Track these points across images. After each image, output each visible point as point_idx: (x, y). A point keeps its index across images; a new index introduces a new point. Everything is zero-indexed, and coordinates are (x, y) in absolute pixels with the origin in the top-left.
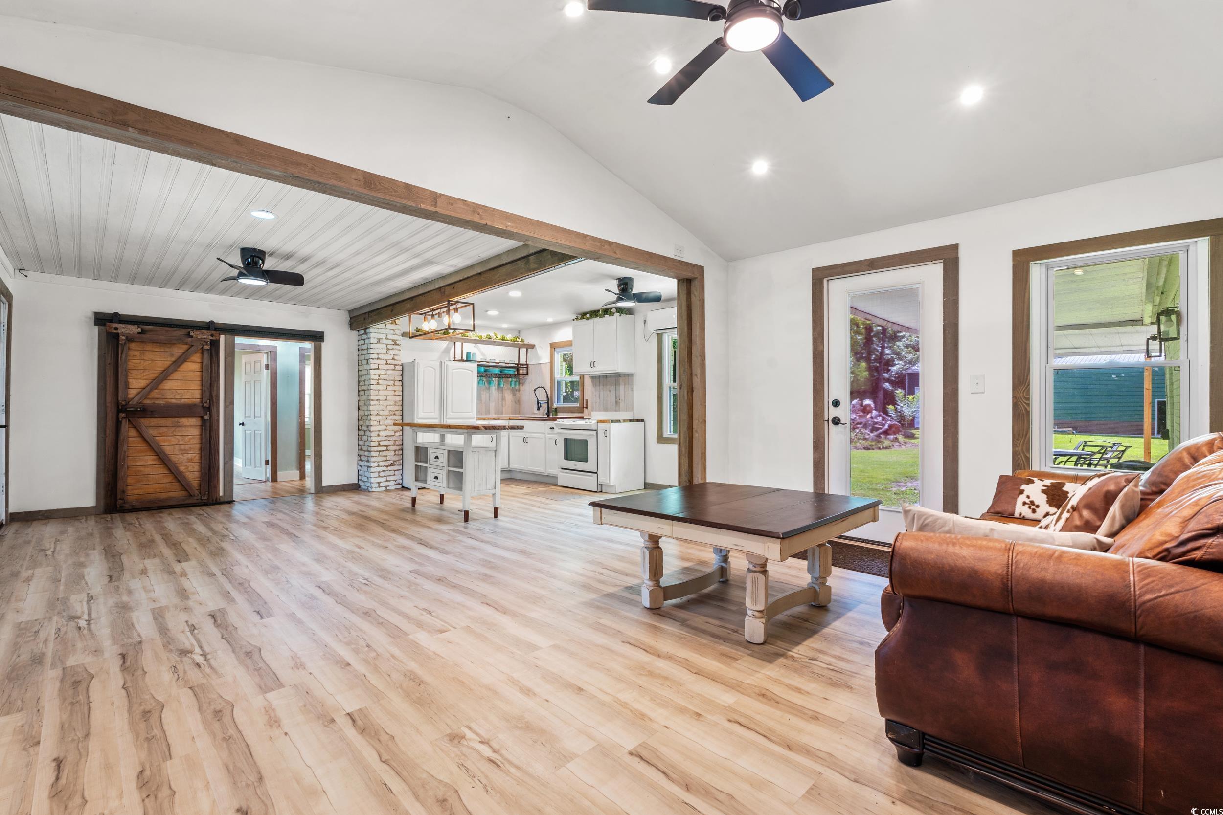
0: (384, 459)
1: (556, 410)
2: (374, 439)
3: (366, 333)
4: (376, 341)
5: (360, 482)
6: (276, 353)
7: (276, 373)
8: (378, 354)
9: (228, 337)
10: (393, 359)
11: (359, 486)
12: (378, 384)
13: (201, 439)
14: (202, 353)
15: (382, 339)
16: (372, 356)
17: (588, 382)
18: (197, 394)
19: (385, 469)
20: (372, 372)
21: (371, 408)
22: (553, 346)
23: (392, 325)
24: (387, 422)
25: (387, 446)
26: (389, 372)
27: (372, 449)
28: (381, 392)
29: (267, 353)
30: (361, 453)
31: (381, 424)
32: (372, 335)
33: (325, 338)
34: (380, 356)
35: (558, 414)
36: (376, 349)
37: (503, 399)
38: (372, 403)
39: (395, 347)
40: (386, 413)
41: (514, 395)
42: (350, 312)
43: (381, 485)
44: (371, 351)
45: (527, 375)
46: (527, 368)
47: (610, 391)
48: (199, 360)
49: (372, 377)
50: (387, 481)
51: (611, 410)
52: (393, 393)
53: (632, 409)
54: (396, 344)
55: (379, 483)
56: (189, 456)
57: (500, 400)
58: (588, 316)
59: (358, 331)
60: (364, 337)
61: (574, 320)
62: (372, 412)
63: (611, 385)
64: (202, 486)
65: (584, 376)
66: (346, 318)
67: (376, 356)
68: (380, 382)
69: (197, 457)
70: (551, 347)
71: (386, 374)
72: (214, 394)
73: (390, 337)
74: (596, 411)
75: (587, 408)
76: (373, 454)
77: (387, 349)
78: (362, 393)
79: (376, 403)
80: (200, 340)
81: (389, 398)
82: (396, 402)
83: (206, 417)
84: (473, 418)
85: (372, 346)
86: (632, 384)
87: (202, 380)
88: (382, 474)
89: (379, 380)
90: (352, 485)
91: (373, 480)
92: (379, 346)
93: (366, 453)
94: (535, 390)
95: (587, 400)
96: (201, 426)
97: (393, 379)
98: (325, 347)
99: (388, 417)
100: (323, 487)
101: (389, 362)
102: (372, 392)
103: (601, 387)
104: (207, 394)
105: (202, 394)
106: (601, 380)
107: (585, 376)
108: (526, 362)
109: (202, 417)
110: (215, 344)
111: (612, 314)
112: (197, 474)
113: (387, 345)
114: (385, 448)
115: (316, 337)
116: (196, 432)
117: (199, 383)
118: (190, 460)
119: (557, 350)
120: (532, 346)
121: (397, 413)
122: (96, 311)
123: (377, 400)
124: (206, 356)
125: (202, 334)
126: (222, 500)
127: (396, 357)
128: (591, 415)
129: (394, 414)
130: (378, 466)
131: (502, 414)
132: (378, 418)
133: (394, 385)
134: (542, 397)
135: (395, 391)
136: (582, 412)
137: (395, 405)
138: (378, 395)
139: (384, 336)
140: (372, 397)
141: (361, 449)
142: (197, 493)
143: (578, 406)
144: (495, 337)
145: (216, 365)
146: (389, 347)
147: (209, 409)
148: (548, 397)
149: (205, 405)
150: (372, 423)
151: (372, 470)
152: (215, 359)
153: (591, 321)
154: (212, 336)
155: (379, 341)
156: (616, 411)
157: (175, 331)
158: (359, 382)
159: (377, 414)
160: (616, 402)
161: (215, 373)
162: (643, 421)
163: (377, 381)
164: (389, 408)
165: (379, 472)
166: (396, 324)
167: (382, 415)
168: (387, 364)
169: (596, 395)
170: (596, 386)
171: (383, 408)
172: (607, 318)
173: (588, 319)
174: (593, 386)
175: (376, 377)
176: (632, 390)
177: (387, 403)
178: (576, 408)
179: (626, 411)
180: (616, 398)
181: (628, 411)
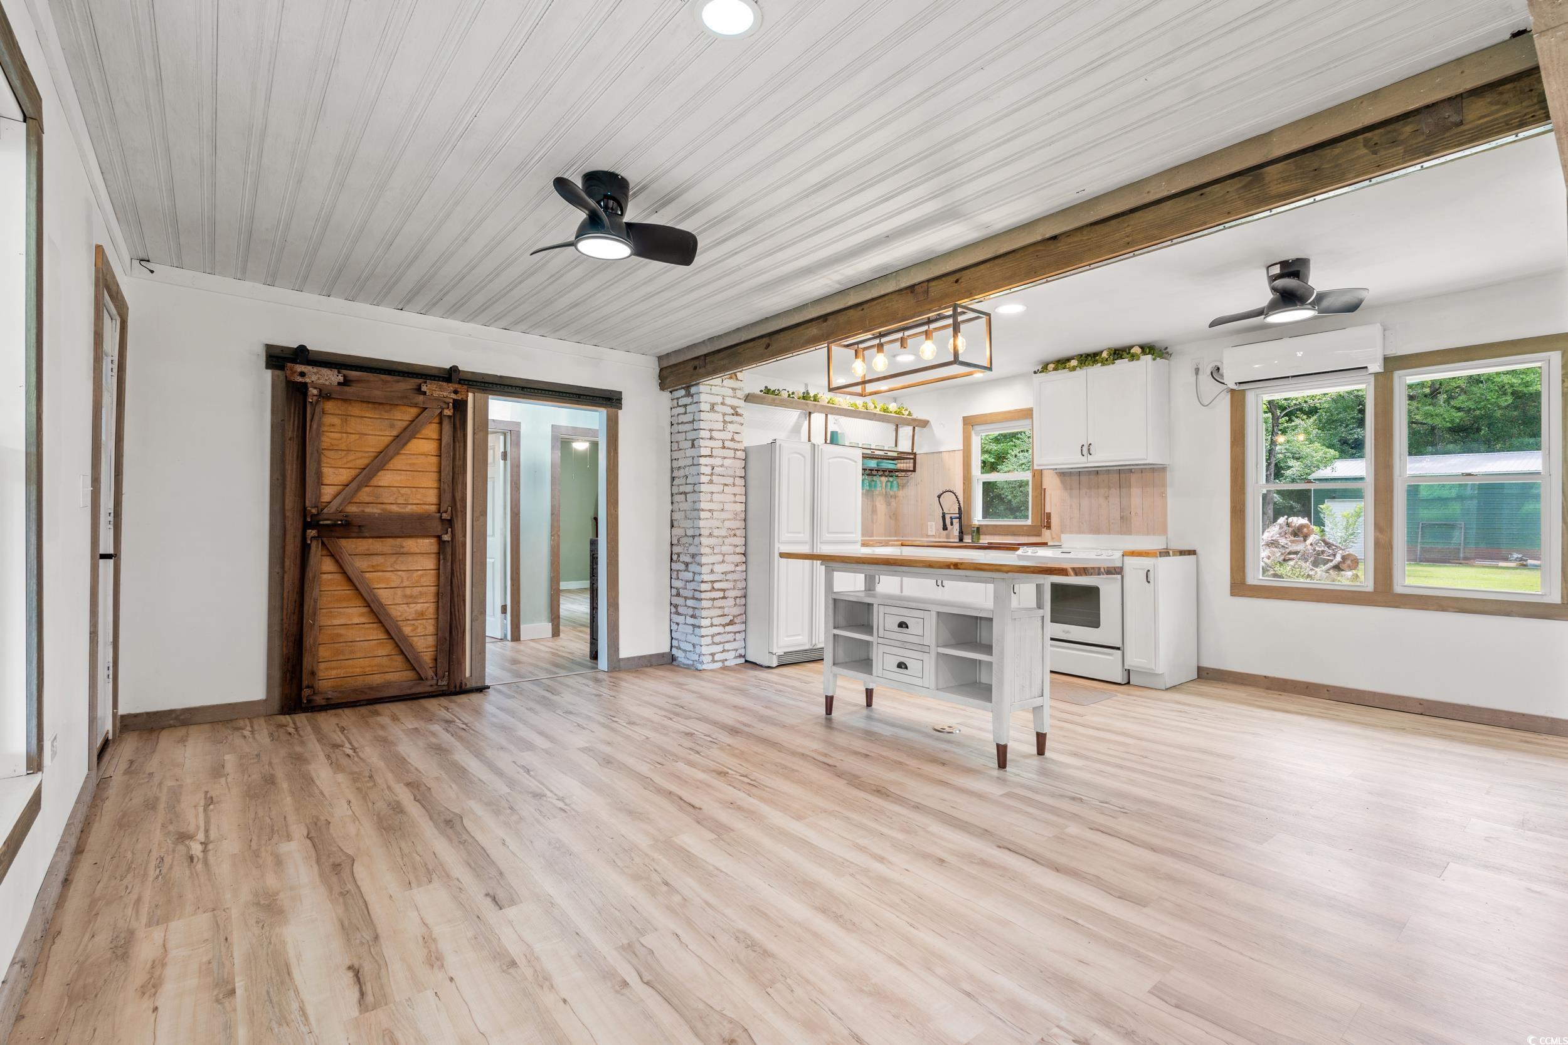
0: (720, 612)
1: (978, 530)
2: (706, 578)
3: (689, 395)
4: (707, 407)
5: (674, 651)
6: (518, 433)
7: (518, 466)
8: (711, 430)
9: (479, 396)
10: (733, 440)
11: (673, 658)
12: (711, 482)
13: (438, 576)
14: (440, 423)
15: (717, 404)
16: (703, 434)
17: (1051, 484)
18: (431, 497)
19: (720, 629)
20: (703, 461)
21: (702, 524)
22: (969, 423)
23: (731, 381)
24: (725, 549)
25: (724, 590)
26: (727, 462)
27: (703, 595)
28: (715, 497)
29: (505, 434)
30: (679, 601)
31: (715, 551)
32: (703, 397)
33: (624, 402)
34: (715, 434)
35: (981, 537)
36: (709, 421)
37: (874, 511)
38: (703, 515)
39: (735, 418)
40: (723, 532)
41: (889, 504)
42: (660, 358)
43: (717, 657)
44: (702, 425)
45: (914, 471)
46: (914, 459)
47: (1107, 497)
48: (435, 436)
49: (703, 470)
50: (724, 651)
51: (1109, 532)
52: (732, 498)
53: (1163, 530)
54: (737, 414)
55: (713, 655)
56: (419, 607)
57: (870, 513)
58: (1074, 363)
59: (671, 392)
60: (687, 400)
61: (1035, 373)
62: (703, 532)
63: (1109, 488)
64: (438, 660)
65: (1042, 470)
66: (652, 369)
67: (708, 434)
68: (714, 477)
69: (430, 609)
70: (964, 424)
71: (722, 466)
72: (458, 496)
73: (728, 401)
74: (1071, 532)
75: (1049, 527)
76: (705, 604)
77: (725, 422)
78: (677, 498)
79: (708, 514)
80: (437, 399)
81: (726, 507)
82: (736, 514)
83: (446, 538)
84: (855, 542)
85: (703, 416)
86: (1163, 485)
87: (440, 472)
88: (717, 639)
89: (712, 474)
90: (662, 655)
91: (705, 650)
92: (712, 416)
93: (690, 603)
94: (939, 497)
95: (1049, 515)
96: (439, 553)
97: (732, 473)
99: (727, 541)
100: (619, 660)
101: (727, 444)
102: (703, 497)
103: (1084, 491)
104: (447, 497)
105: (440, 497)
106: (1083, 478)
107: (1045, 472)
108: (913, 450)
109: (439, 537)
110: (460, 407)
111: (1132, 357)
112: (431, 640)
113: (724, 415)
114: (721, 594)
115: (609, 400)
116: (430, 563)
117: (435, 476)
118: (421, 615)
119: (978, 428)
120: (924, 424)
121: (738, 533)
122: (268, 343)
123: (710, 511)
124: (447, 427)
125: (441, 388)
126: (468, 686)
127: (737, 437)
128: (1060, 540)
129: (735, 535)
130: (712, 625)
132: (711, 541)
133: (734, 485)
134: (951, 508)
135: (735, 495)
136: (1039, 535)
137: (735, 519)
138: (711, 501)
139: (719, 400)
140: (703, 505)
141: (678, 595)
142: (431, 673)
143: (1029, 522)
145: (462, 444)
146: (728, 418)
147: (449, 523)
148: (960, 509)
149: (445, 516)
150: (703, 550)
151: (703, 631)
152: (459, 434)
153: (1081, 373)
154: (456, 392)
155: (712, 409)
156: (1121, 533)
157: (398, 382)
158: (673, 479)
159: (711, 535)
160: (1122, 518)
161: (460, 459)
162: (1192, 552)
163: (709, 477)
164: (728, 524)
165: (713, 636)
166: (737, 379)
167: (717, 537)
168: (724, 447)
169: (1071, 506)
170: (1071, 489)
171: (719, 524)
172: (1123, 364)
173: (1074, 369)
174: (1066, 488)
175: (708, 470)
176: (1163, 495)
177: (724, 515)
178: (1025, 528)
179: (1148, 534)
180: (1122, 510)
181: (1154, 534)
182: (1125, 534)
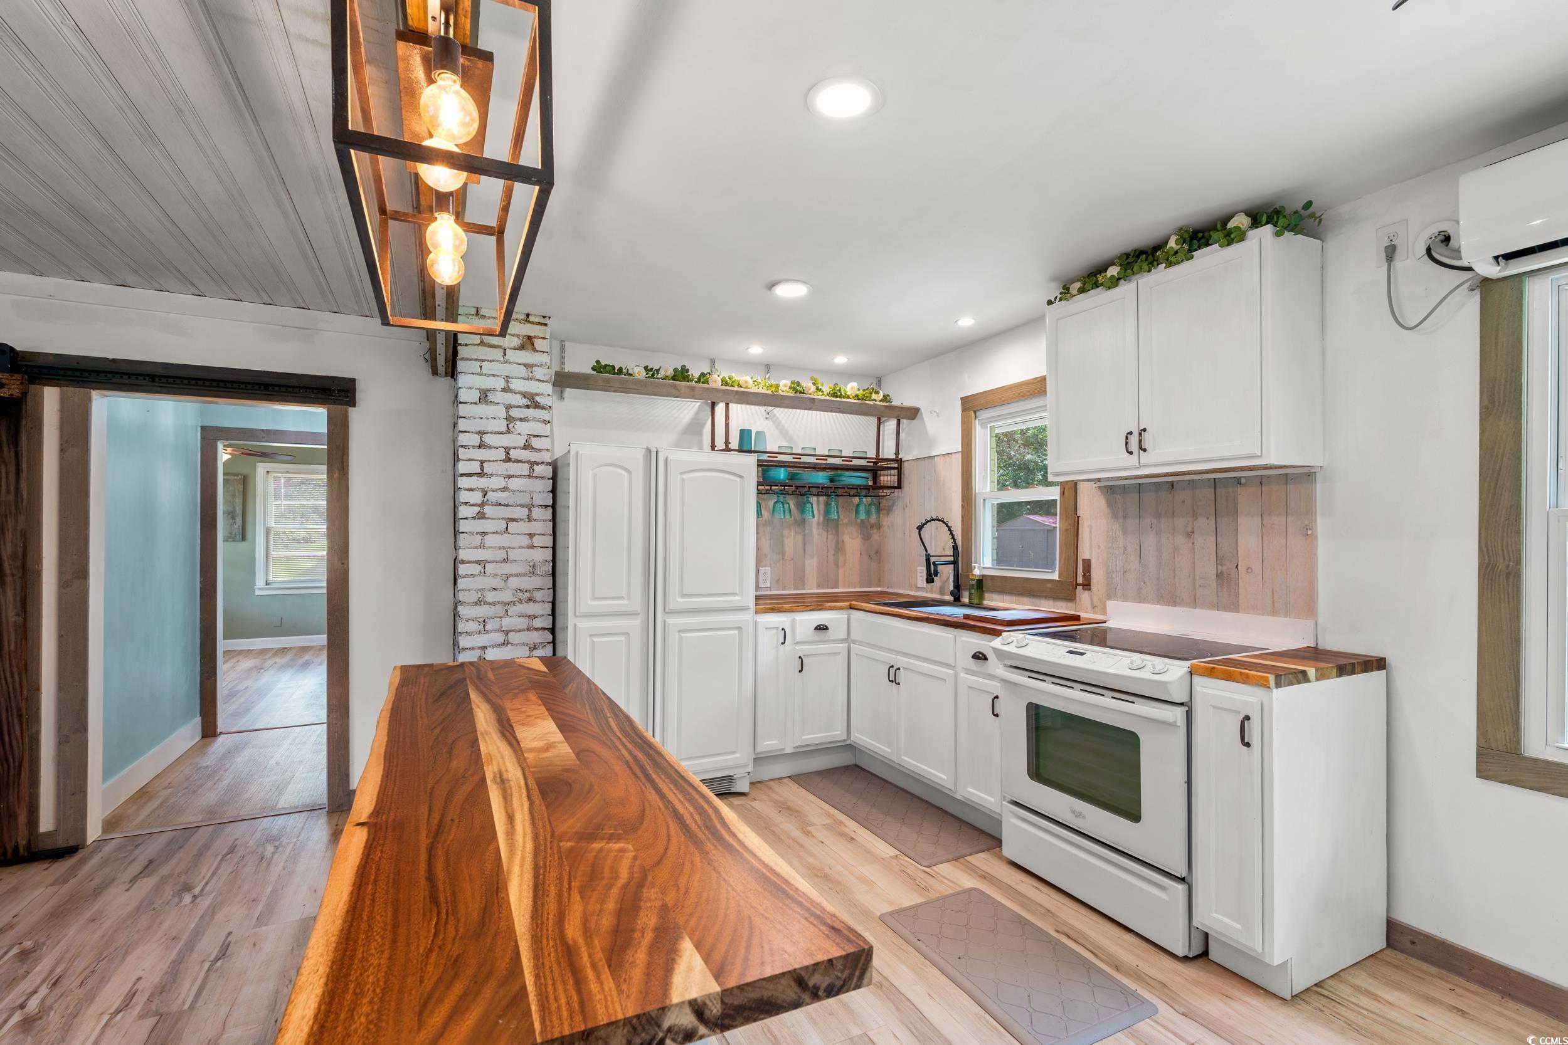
1: (981, 585)
4: (474, 396)
8: (481, 433)
9: (69, 391)
10: (527, 447)
12: (481, 516)
15: (494, 390)
16: (468, 439)
17: (1091, 504)
21: (462, 583)
22: (971, 406)
23: (523, 352)
24: (507, 623)
26: (514, 484)
28: (490, 540)
31: (488, 627)
32: (464, 380)
33: (359, 396)
34: (487, 439)
35: (987, 595)
36: (474, 416)
37: (839, 548)
39: (532, 413)
40: (507, 596)
41: (866, 537)
44: (465, 425)
45: (899, 487)
46: (899, 470)
47: (1189, 535)
51: (1194, 603)
52: (526, 541)
53: (1309, 608)
54: (537, 406)
57: (832, 551)
58: (1113, 271)
61: (1050, 303)
62: (464, 596)
63: (1195, 516)
65: (1075, 484)
67: (475, 440)
68: (488, 509)
70: (964, 410)
71: (504, 489)
73: (517, 385)
74: (1125, 598)
75: (1087, 585)
77: (510, 419)
79: (476, 569)
81: (513, 555)
82: (534, 566)
84: (744, 609)
85: (465, 410)
86: (1309, 511)
89: (483, 504)
92: (483, 409)
94: (920, 528)
95: (1087, 564)
97: (526, 500)
98: (357, 417)
99: (512, 610)
101: (514, 454)
103: (1147, 521)
107: (1081, 486)
108: (897, 453)
110: (7, 409)
111: (1231, 237)
113: (509, 407)
115: (332, 393)
119: (984, 415)
120: (913, 413)
121: (538, 595)
123: (478, 562)
127: (535, 443)
128: (1104, 612)
129: (530, 600)
131: (836, 586)
132: (481, 611)
133: (530, 519)
134: (940, 544)
135: (531, 535)
136: (1071, 598)
137: (532, 574)
138: (482, 546)
139: (500, 383)
143: (1055, 576)
144: (813, 388)
146: (515, 413)
148: (955, 547)
150: (462, 627)
153: (1126, 289)
155: (484, 397)
156: (1218, 607)
159: (479, 602)
160: (1219, 575)
162: (1380, 664)
163: (477, 509)
164: (515, 582)
166: (534, 350)
167: (494, 604)
168: (508, 459)
169: (1125, 548)
170: (1125, 517)
171: (497, 583)
172: (1210, 257)
173: (1114, 282)
174: (1115, 516)
175: (477, 498)
176: (1308, 533)
177: (508, 569)
178: (1049, 585)
179: (1274, 612)
180: (1219, 561)
181: (1287, 614)
182: (1226, 608)
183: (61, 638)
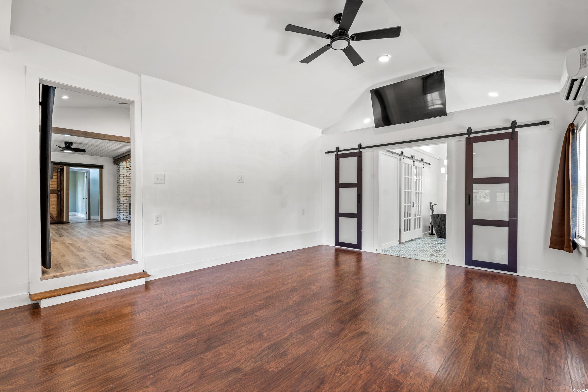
0: (126, 210)
2: (121, 203)
3: (119, 166)
4: (122, 168)
5: (118, 218)
6: (90, 172)
7: (90, 180)
8: (123, 173)
9: (67, 167)
10: (129, 175)
11: (117, 220)
12: (123, 183)
13: (57, 201)
14: (57, 173)
16: (121, 174)
18: (56, 186)
19: (125, 213)
20: (121, 179)
21: (121, 192)
25: (127, 205)
26: (128, 179)
27: (121, 206)
28: (124, 186)
29: (87, 172)
30: (118, 208)
32: (121, 166)
33: (104, 167)
34: (124, 174)
36: (122, 171)
38: (121, 190)
42: (114, 158)
43: (124, 219)
44: (121, 172)
48: (56, 175)
49: (121, 181)
50: (127, 217)
55: (124, 218)
56: (53, 207)
59: (117, 165)
60: (118, 167)
62: (121, 193)
64: (58, 217)
66: (112, 160)
67: (122, 174)
69: (56, 207)
71: (126, 180)
72: (62, 186)
76: (121, 208)
77: (127, 171)
78: (118, 186)
80: (57, 168)
81: (127, 188)
83: (59, 194)
85: (121, 170)
87: (57, 182)
88: (124, 215)
89: (123, 182)
90: (115, 219)
91: (121, 217)
92: (124, 170)
93: (119, 208)
96: (57, 197)
97: (129, 182)
98: (104, 170)
100: (103, 219)
101: (128, 176)
102: (121, 186)
104: (59, 186)
105: (57, 186)
109: (57, 194)
110: (62, 170)
112: (56, 213)
113: (127, 170)
114: (126, 206)
115: (100, 167)
116: (55, 199)
117: (56, 182)
118: (53, 208)
124: (59, 173)
125: (58, 166)
126: (65, 222)
127: (130, 174)
130: (123, 212)
138: (123, 187)
139: (126, 167)
140: (121, 188)
141: (118, 207)
142: (56, 219)
145: (63, 176)
146: (128, 170)
147: (60, 191)
149: (58, 190)
150: (121, 197)
151: (121, 213)
152: (62, 174)
154: (61, 167)
155: (124, 168)
158: (117, 183)
159: (123, 194)
161: (62, 179)
165: (124, 214)
168: (127, 176)
171: (126, 192)
175: (123, 181)
177: (127, 190)
183: (66, 197)
